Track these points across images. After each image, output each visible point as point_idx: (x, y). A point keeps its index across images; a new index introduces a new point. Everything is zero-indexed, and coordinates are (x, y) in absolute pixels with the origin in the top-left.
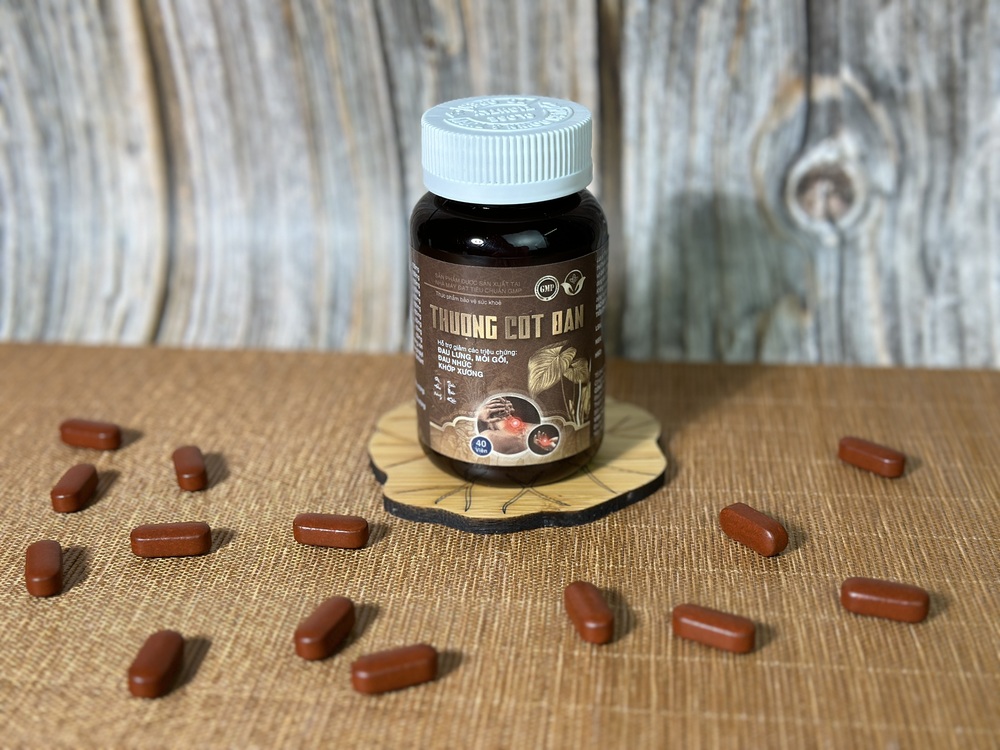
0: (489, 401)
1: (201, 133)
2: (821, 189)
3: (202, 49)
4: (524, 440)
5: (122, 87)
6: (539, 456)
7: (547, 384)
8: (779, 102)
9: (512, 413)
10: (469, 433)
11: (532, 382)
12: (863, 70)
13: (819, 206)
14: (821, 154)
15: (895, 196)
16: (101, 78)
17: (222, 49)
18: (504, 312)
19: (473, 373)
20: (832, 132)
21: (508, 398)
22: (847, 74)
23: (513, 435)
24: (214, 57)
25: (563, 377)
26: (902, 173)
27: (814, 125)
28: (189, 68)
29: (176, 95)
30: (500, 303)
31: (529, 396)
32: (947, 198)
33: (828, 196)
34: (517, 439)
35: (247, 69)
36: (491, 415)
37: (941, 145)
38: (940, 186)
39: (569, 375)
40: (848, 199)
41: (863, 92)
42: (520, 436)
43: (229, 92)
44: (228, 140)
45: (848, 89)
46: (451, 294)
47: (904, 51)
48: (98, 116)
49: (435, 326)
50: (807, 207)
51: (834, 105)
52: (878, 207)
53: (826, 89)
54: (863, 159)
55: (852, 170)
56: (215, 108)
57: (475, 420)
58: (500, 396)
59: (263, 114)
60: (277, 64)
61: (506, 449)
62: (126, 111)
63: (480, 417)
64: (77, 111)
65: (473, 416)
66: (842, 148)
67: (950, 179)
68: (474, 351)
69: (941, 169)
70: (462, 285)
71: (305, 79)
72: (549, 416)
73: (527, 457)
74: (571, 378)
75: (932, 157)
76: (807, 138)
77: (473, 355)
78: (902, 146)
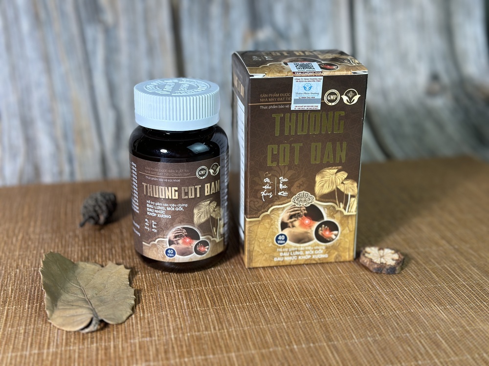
0: (174, 230)
4: (192, 249)
6: (200, 256)
7: (203, 220)
9: (186, 236)
10: (164, 247)
11: (196, 220)
18: (181, 185)
19: (166, 216)
21: (184, 228)
23: (187, 246)
25: (211, 216)
30: (179, 181)
31: (194, 227)
34: (188, 248)
36: (176, 237)
39: (213, 215)
42: (190, 247)
46: (154, 177)
49: (145, 194)
57: (167, 240)
58: (180, 227)
61: (183, 254)
63: (170, 238)
65: (166, 238)
68: (166, 205)
70: (160, 172)
72: (204, 236)
73: (194, 257)
74: (214, 216)
77: (166, 207)
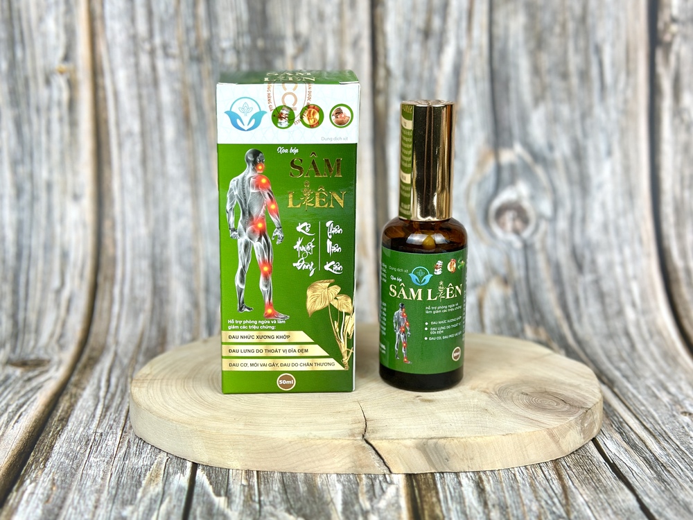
1: (122, 187)
2: (509, 217)
3: (130, 134)
5: (75, 158)
8: (481, 164)
12: (527, 145)
13: (509, 225)
14: (507, 196)
15: (553, 219)
16: (62, 153)
17: (143, 134)
20: (513, 182)
22: (518, 148)
24: (137, 139)
26: (556, 205)
27: (502, 178)
28: (120, 145)
29: (110, 163)
32: (584, 220)
33: (514, 220)
35: (157, 146)
37: (577, 189)
38: (579, 214)
40: (526, 221)
41: (528, 158)
43: (144, 161)
44: (140, 191)
45: (520, 158)
47: (549, 134)
48: (56, 177)
50: (502, 226)
51: (512, 167)
52: (544, 226)
53: (507, 157)
54: (532, 198)
55: (526, 204)
56: (133, 171)
59: (164, 174)
60: (176, 143)
62: (75, 173)
64: (43, 174)
66: (519, 192)
67: (584, 208)
69: (578, 203)
71: (193, 152)
75: (572, 196)
76: (499, 186)
78: (554, 191)
